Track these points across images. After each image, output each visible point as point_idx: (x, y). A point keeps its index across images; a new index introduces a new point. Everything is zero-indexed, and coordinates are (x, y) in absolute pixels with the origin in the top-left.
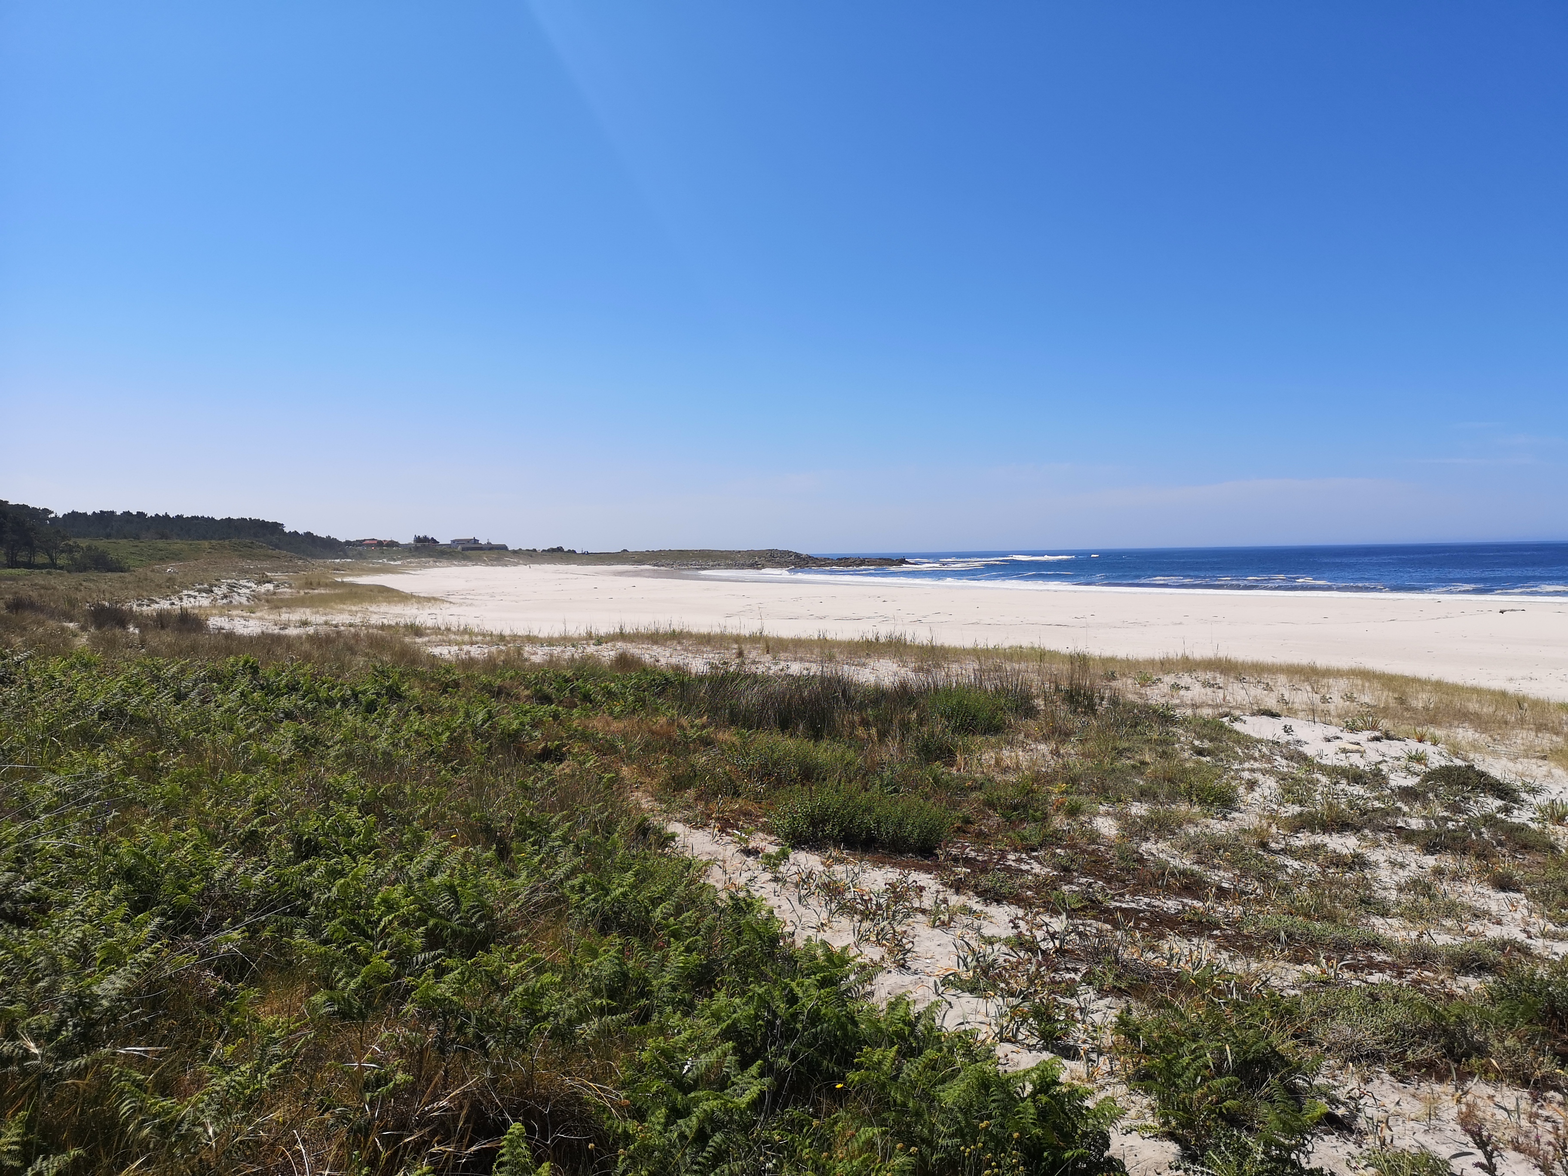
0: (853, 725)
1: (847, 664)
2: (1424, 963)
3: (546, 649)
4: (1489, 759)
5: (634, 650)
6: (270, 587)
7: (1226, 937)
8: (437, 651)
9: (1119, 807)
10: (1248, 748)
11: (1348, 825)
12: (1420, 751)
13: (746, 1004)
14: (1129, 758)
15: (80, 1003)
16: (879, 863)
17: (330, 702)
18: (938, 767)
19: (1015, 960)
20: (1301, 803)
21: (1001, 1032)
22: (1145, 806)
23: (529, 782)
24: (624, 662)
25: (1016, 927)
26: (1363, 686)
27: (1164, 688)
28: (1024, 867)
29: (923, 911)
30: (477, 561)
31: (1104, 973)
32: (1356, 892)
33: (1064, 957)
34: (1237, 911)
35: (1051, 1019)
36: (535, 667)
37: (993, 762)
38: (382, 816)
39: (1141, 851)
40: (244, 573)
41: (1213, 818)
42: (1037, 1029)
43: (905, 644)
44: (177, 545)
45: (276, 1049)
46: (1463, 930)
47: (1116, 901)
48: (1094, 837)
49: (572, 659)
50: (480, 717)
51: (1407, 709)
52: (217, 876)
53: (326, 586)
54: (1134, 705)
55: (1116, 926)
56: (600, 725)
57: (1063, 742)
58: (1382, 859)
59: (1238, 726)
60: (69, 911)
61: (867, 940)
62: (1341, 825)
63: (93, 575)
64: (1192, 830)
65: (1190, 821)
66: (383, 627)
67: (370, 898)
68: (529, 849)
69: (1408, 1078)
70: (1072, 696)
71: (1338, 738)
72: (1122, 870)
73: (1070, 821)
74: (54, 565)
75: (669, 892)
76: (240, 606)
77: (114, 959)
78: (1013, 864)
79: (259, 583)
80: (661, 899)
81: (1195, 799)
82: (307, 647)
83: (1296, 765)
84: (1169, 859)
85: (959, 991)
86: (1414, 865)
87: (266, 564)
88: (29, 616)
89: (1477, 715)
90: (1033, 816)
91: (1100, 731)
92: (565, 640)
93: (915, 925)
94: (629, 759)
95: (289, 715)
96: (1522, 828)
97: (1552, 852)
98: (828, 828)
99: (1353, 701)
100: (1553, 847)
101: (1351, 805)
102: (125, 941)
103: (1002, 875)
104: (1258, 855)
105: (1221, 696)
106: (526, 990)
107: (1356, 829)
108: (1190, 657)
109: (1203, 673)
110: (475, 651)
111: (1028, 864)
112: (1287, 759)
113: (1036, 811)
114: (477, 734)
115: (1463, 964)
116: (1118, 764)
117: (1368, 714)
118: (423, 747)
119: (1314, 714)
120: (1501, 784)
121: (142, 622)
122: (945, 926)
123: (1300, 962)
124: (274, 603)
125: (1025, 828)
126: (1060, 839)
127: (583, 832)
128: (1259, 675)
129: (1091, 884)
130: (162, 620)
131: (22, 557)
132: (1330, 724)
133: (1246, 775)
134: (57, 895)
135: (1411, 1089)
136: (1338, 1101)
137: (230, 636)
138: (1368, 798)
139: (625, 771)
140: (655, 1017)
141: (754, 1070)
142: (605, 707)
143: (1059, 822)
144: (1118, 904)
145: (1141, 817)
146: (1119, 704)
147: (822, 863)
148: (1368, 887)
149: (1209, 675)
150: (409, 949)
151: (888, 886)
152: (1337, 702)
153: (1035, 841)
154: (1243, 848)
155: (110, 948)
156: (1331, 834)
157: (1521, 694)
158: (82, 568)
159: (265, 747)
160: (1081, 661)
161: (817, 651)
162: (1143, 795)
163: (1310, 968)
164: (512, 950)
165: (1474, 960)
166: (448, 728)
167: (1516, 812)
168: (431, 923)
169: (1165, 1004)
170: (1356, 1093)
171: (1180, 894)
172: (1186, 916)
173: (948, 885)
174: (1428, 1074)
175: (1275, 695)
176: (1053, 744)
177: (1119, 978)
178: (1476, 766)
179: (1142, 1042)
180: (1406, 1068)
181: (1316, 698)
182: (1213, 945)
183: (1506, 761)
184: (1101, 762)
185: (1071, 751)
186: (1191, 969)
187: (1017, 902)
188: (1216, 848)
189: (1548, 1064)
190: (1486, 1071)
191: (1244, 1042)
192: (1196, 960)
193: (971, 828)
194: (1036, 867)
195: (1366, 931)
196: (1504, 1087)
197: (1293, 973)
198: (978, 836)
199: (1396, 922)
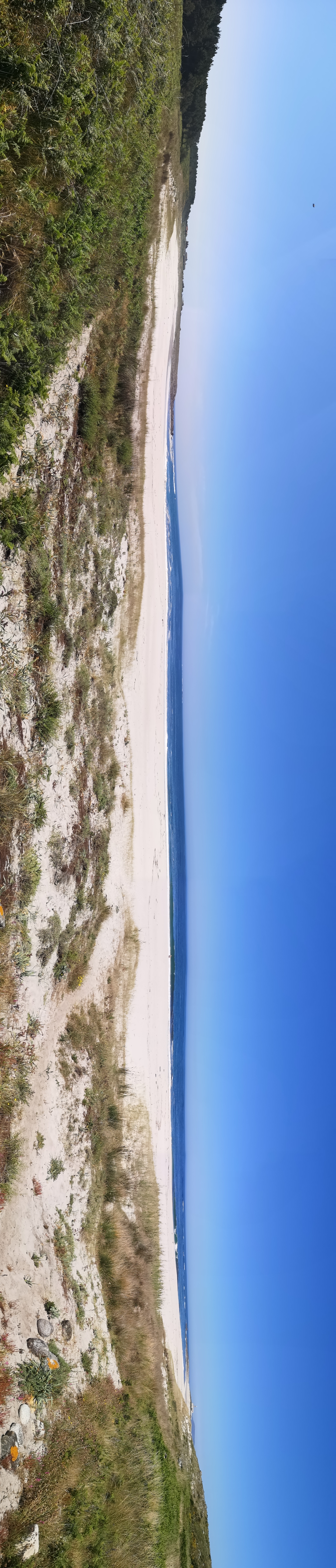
0: (118, 411)
2: (58, 586)
3: (150, 283)
4: (120, 611)
5: (149, 313)
6: (174, 201)
7: (58, 529)
8: (152, 248)
9: (96, 499)
10: (117, 540)
11: (97, 568)
12: (121, 591)
13: (34, 355)
14: (111, 503)
15: (60, 156)
16: (75, 416)
17: (138, 218)
18: (106, 441)
19: (47, 459)
20: (102, 555)
22: (96, 507)
23: (109, 278)
24: (146, 309)
25: (57, 461)
26: (139, 576)
27: (134, 517)
28: (76, 467)
29: (60, 430)
30: (180, 260)
31: (44, 488)
32: (77, 569)
33: (48, 476)
34: (67, 532)
35: (29, 468)
36: (145, 279)
37: (108, 460)
38: (102, 234)
39: (82, 505)
40: (179, 194)
41: (95, 528)
42: (26, 464)
44: (188, 177)
45: (40, 207)
46: (69, 598)
48: (86, 490)
49: (147, 291)
50: (130, 262)
51: (133, 589)
52: (91, 190)
53: (174, 216)
54: (128, 506)
55: (59, 494)
56: (125, 301)
57: (115, 483)
58: (88, 577)
59: (124, 538)
60: (86, 152)
62: (97, 566)
63: (179, 154)
64: (90, 521)
65: (93, 521)
66: (160, 232)
67: (79, 232)
68: (88, 279)
69: (24, 577)
70: (130, 486)
71: (123, 568)
72: (76, 498)
73: (90, 483)
74: (182, 144)
75: (71, 326)
76: (168, 193)
77: (72, 164)
78: (76, 463)
79: (175, 198)
80: (69, 324)
81: (100, 523)
82: (155, 211)
83: (113, 554)
84: (81, 513)
85: (36, 440)
86: (87, 586)
87: (181, 200)
88: (168, 138)
89: (132, 608)
91: (119, 495)
92: (153, 289)
93: (56, 427)
94: (114, 311)
95: (135, 207)
96: (101, 617)
98: (85, 399)
99: (134, 573)
100: (95, 625)
101: (103, 570)
102: (76, 167)
103: (73, 459)
104: (85, 541)
105: (133, 534)
106: (46, 281)
107: (96, 570)
108: (145, 525)
109: (139, 529)
110: (151, 260)
112: (115, 552)
113: (93, 472)
114: (125, 261)
115: (60, 597)
116: (109, 500)
117: (131, 577)
118: (122, 245)
119: (129, 562)
120: (113, 613)
121: (164, 167)
122: (56, 438)
123: (54, 550)
124: (169, 202)
125: (88, 468)
126: (84, 479)
127: (92, 297)
128: (140, 545)
129: (71, 488)
130: (165, 172)
131: (185, 136)
132: (127, 566)
133: (109, 539)
134: (90, 149)
135: (21, 578)
136: (14, 556)
137: (160, 190)
138: (105, 575)
139: (110, 310)
140: (32, 323)
141: (14, 359)
142: (131, 302)
143: (90, 480)
144: (65, 496)
145: (93, 506)
146: (128, 501)
147: (74, 396)
148: (79, 572)
149: (139, 531)
150: (62, 243)
151: (68, 417)
152: (134, 569)
153: (84, 471)
154: (86, 536)
155: (75, 164)
156: (93, 563)
158: (181, 151)
159: (127, 201)
162: (100, 507)
163: (52, 553)
164: (58, 275)
165: (61, 600)
166: (127, 253)
167: (105, 616)
168: (69, 250)
169: (36, 505)
170: (17, 562)
171: (70, 515)
172: (64, 517)
173: (69, 440)
174: (26, 583)
175: (134, 550)
176: (114, 479)
177: (43, 492)
178: (117, 606)
179: (24, 497)
180: (27, 577)
181: (134, 562)
182: (56, 524)
183: (120, 615)
184: (109, 494)
185: (113, 485)
186: (48, 515)
187: (65, 463)
188: (85, 528)
189: (34, 616)
190: (30, 599)
191: (28, 527)
192: (51, 518)
193: (87, 450)
194: (76, 471)
195: (66, 570)
196: (26, 604)
197: (50, 548)
198: (85, 453)
199: (69, 579)
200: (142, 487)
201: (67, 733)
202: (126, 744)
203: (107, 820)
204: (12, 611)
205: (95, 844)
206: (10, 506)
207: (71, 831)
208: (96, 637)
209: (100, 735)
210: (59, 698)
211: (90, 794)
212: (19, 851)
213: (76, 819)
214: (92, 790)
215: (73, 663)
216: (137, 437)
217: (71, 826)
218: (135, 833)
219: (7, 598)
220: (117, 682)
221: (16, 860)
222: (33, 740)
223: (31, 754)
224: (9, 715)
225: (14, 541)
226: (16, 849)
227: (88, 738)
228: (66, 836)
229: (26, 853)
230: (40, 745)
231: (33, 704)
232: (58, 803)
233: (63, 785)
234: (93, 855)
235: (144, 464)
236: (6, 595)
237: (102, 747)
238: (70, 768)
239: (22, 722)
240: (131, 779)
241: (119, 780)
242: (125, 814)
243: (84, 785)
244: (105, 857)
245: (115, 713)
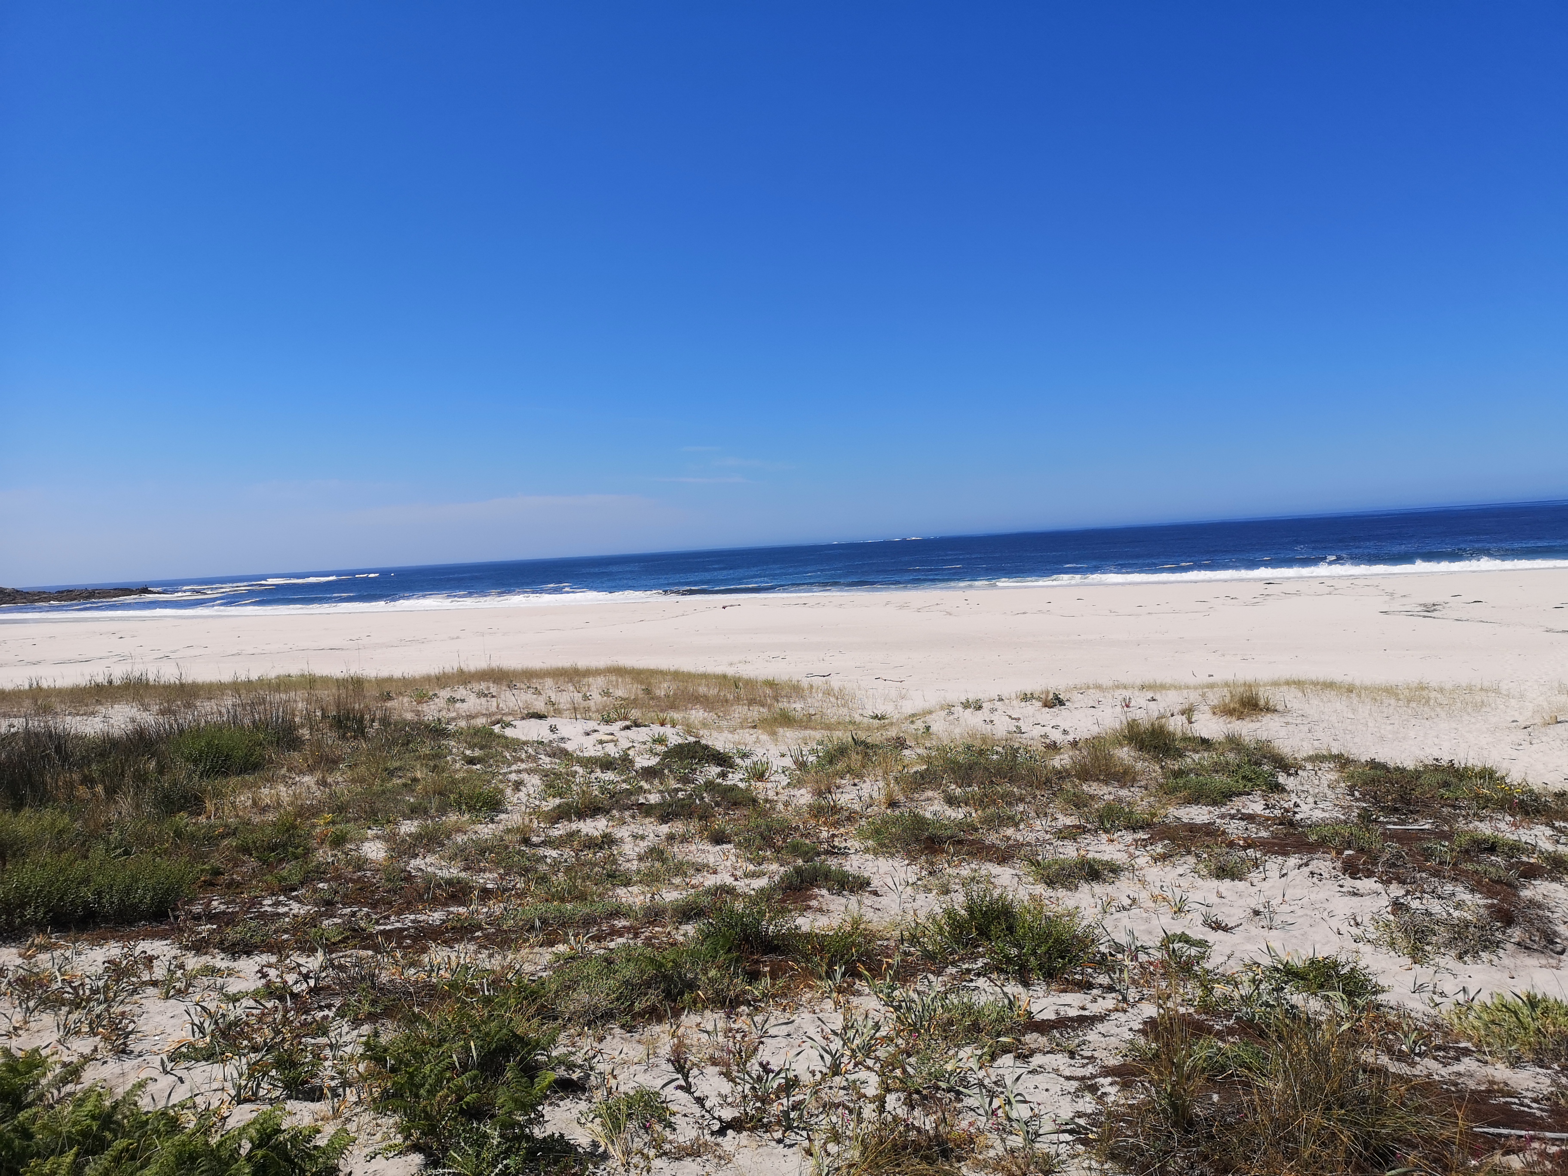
0: (71, 786)
1: (69, 714)
2: (655, 920)
4: (715, 734)
7: (487, 937)
9: (388, 829)
10: (515, 750)
11: (599, 809)
12: (661, 734)
14: (400, 777)
16: (99, 941)
18: (182, 818)
19: (258, 1011)
20: (561, 795)
21: (238, 1094)
22: (416, 823)
25: (264, 976)
26: (617, 681)
27: (440, 702)
28: (282, 910)
29: (154, 984)
31: (360, 1002)
32: (604, 868)
33: (318, 995)
34: (498, 909)
35: (294, 1065)
37: (250, 802)
39: (408, 869)
41: (481, 824)
42: (279, 1080)
43: (147, 684)
46: (687, 884)
47: (381, 925)
48: (360, 864)
51: (653, 698)
54: (406, 723)
55: (377, 949)
57: (331, 771)
58: (626, 834)
59: (509, 732)
61: (76, 1033)
62: (592, 810)
64: (460, 838)
65: (459, 830)
69: (634, 1027)
70: (340, 721)
71: (596, 731)
72: (388, 892)
73: (335, 852)
78: (269, 909)
81: (464, 807)
83: (557, 761)
84: (437, 871)
85: (193, 1062)
86: (652, 835)
89: (706, 697)
90: (293, 853)
91: (370, 753)
93: (143, 1001)
96: (733, 788)
97: (754, 805)
98: (29, 913)
99: (609, 696)
100: (755, 801)
101: (603, 790)
103: (253, 924)
104: (520, 850)
105: (495, 704)
107: (606, 811)
108: (465, 669)
109: (478, 685)
111: (286, 905)
112: (550, 756)
113: (297, 848)
115: (684, 914)
116: (389, 785)
117: (621, 706)
119: (577, 712)
120: (720, 754)
122: (181, 993)
123: (552, 944)
125: (284, 868)
126: (324, 873)
128: (529, 680)
129: (355, 913)
132: (590, 719)
133: (513, 777)
135: (637, 1036)
136: (575, 1066)
138: (618, 782)
143: (324, 855)
144: (382, 928)
145: (410, 835)
146: (390, 724)
147: (20, 955)
148: (615, 862)
149: (483, 686)
151: (106, 965)
152: (597, 698)
153: (295, 879)
154: (507, 847)
156: (585, 820)
157: (737, 675)
160: (357, 684)
161: (27, 703)
162: (414, 812)
163: (561, 948)
165: (693, 909)
167: (730, 775)
169: (417, 1018)
170: (591, 1053)
171: (446, 905)
172: (449, 925)
173: (187, 948)
174: (650, 1019)
175: (541, 698)
176: (319, 775)
177: (374, 1003)
178: (703, 742)
179: (390, 1062)
180: (633, 1018)
181: (578, 697)
182: (472, 947)
183: (726, 734)
184: (370, 785)
185: (339, 779)
186: (448, 975)
187: (270, 949)
188: (482, 852)
189: (740, 984)
190: (695, 1002)
191: (487, 1034)
192: (454, 965)
193: (221, 879)
194: (295, 907)
195: (610, 902)
196: (707, 1013)
197: (546, 955)
198: (229, 886)
199: (635, 889)
200: (340, 683)
201: (1050, 883)
202: (1061, 703)
203: (1309, 766)
204: (730, 1052)
205: (1396, 810)
206: (423, 1103)
207: (1367, 884)
208: (783, 797)
209: (1048, 781)
210: (958, 900)
211: (1233, 817)
212: (1466, 1060)
213: (1323, 864)
214: (1217, 811)
215: (855, 864)
216: (162, 713)
217: (1349, 883)
218: (1337, 676)
219: (695, 1071)
220: (893, 733)
221: (1501, 1072)
222: (1090, 986)
223: (1133, 994)
224: (1024, 1057)
225: (530, 1071)
226: (1460, 1067)
227: (1059, 816)
228: (1384, 901)
229: (1470, 1038)
230: (1103, 963)
231: (981, 982)
232: (1278, 920)
233: (1213, 899)
234: (1436, 815)
235: (260, 680)
236: (686, 1077)
237: (1085, 774)
238: (1155, 874)
239: (1039, 1017)
240: (1163, 687)
241: (1176, 725)
242: (1280, 707)
243: (1208, 834)
244: (1440, 777)
245: (973, 736)
